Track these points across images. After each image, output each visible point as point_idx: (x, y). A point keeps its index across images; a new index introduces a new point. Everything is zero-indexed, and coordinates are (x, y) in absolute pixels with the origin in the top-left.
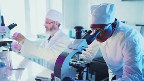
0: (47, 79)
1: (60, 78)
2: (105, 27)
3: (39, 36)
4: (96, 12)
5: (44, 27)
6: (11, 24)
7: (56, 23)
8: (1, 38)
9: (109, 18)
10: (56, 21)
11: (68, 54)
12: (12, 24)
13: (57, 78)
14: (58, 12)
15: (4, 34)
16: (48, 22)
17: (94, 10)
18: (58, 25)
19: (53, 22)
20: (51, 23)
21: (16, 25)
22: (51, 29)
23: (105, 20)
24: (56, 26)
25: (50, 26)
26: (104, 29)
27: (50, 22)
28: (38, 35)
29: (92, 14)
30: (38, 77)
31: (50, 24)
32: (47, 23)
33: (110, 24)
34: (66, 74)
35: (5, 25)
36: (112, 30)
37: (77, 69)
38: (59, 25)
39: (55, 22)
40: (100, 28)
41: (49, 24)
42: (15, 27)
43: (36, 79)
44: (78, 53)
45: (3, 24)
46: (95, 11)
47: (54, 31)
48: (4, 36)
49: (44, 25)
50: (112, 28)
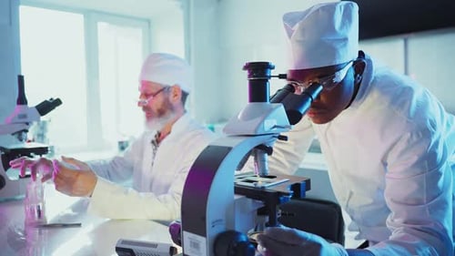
0: (155, 246)
1: (204, 234)
2: (337, 73)
3: (124, 144)
4: (303, 30)
5: (141, 108)
6: (46, 101)
7: (173, 90)
8: (17, 140)
9: (345, 45)
10: (171, 85)
11: (230, 149)
12: (48, 99)
13: (191, 235)
14: (174, 58)
15: (22, 129)
16: (148, 92)
17: (297, 25)
18: (180, 96)
19: (164, 90)
20: (159, 92)
21: (58, 102)
22: (161, 113)
23: (333, 52)
24: (176, 101)
25: (157, 103)
26: (335, 80)
27: (154, 91)
28: (121, 143)
29: (290, 36)
30: (124, 242)
31: (154, 95)
32: (146, 95)
33: (348, 63)
34: (224, 222)
35: (28, 102)
36: (355, 82)
37: (260, 204)
38: (185, 95)
39: (169, 88)
40: (319, 77)
41: (152, 97)
42: (57, 108)
43: (118, 249)
44: (259, 151)
45: (22, 100)
46: (300, 27)
47: (172, 116)
48: (23, 133)
49: (139, 104)
50: (355, 76)
